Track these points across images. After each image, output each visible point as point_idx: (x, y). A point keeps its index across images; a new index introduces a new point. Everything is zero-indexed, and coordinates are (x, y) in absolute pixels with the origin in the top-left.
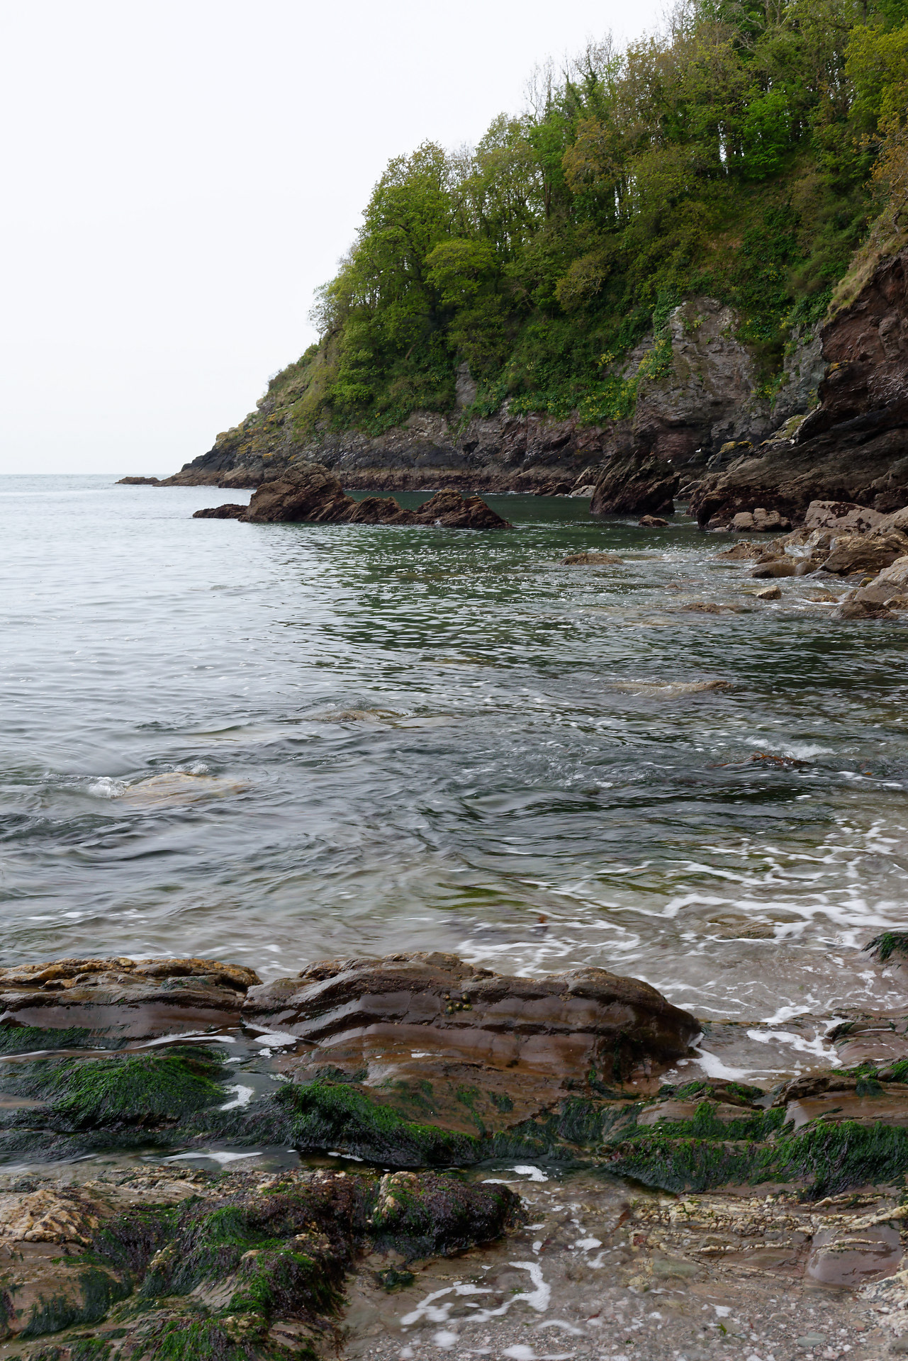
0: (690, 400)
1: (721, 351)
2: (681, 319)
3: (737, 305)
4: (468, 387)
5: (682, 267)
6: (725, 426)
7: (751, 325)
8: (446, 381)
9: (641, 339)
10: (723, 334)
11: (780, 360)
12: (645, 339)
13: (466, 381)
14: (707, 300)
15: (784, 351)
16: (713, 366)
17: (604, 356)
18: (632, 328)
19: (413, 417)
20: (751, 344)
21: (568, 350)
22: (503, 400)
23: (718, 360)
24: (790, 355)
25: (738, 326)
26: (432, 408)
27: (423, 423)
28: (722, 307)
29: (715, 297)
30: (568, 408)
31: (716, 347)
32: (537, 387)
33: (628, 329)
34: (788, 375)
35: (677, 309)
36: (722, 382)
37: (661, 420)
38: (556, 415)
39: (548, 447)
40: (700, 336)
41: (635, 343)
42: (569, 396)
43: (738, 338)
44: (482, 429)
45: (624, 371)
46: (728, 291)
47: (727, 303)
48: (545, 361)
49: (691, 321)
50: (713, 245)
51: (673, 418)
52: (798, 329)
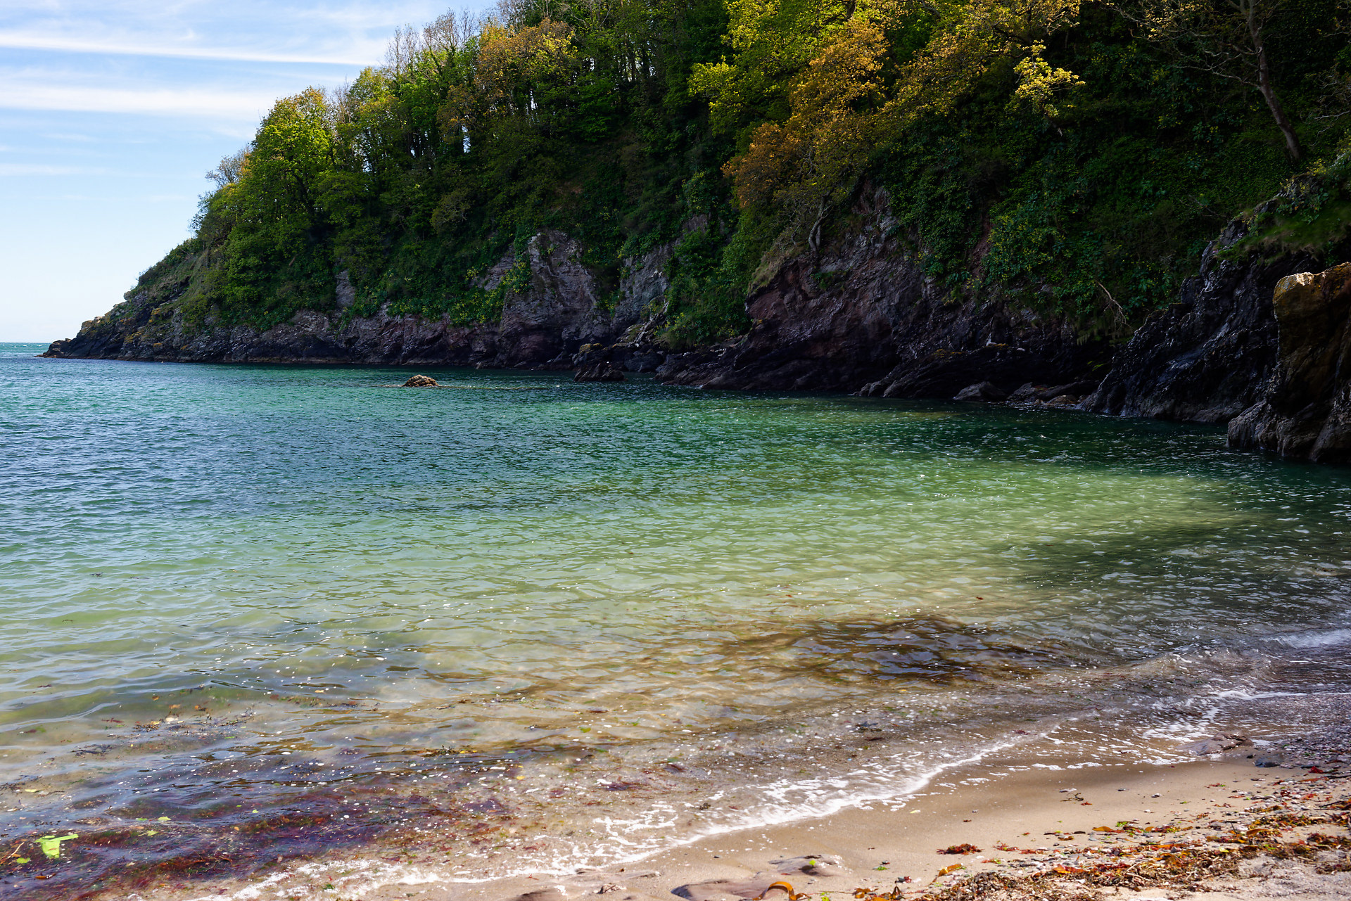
0: (545, 309)
1: (569, 272)
2: (538, 247)
3: (581, 238)
4: (347, 291)
5: (536, 206)
6: (573, 330)
7: (592, 253)
8: (329, 286)
9: (499, 259)
10: (570, 259)
11: (616, 281)
12: (503, 259)
13: (345, 286)
14: (557, 233)
15: (620, 275)
16: (563, 283)
17: (470, 272)
18: (492, 250)
19: (298, 315)
20: (592, 267)
21: (439, 265)
22: (381, 303)
23: (567, 279)
24: (626, 278)
25: (582, 253)
26: (317, 308)
27: (308, 320)
28: (569, 238)
29: (563, 230)
30: (439, 311)
31: (565, 268)
32: (412, 294)
33: (489, 251)
34: (624, 293)
35: (534, 238)
36: (569, 297)
37: (523, 325)
38: (430, 316)
39: (422, 342)
40: (552, 259)
41: (494, 263)
42: (441, 303)
43: (582, 263)
44: (363, 327)
45: (486, 283)
46: (574, 227)
47: (573, 235)
48: (418, 273)
49: (545, 248)
50: (559, 190)
51: (533, 323)
52: (631, 259)
